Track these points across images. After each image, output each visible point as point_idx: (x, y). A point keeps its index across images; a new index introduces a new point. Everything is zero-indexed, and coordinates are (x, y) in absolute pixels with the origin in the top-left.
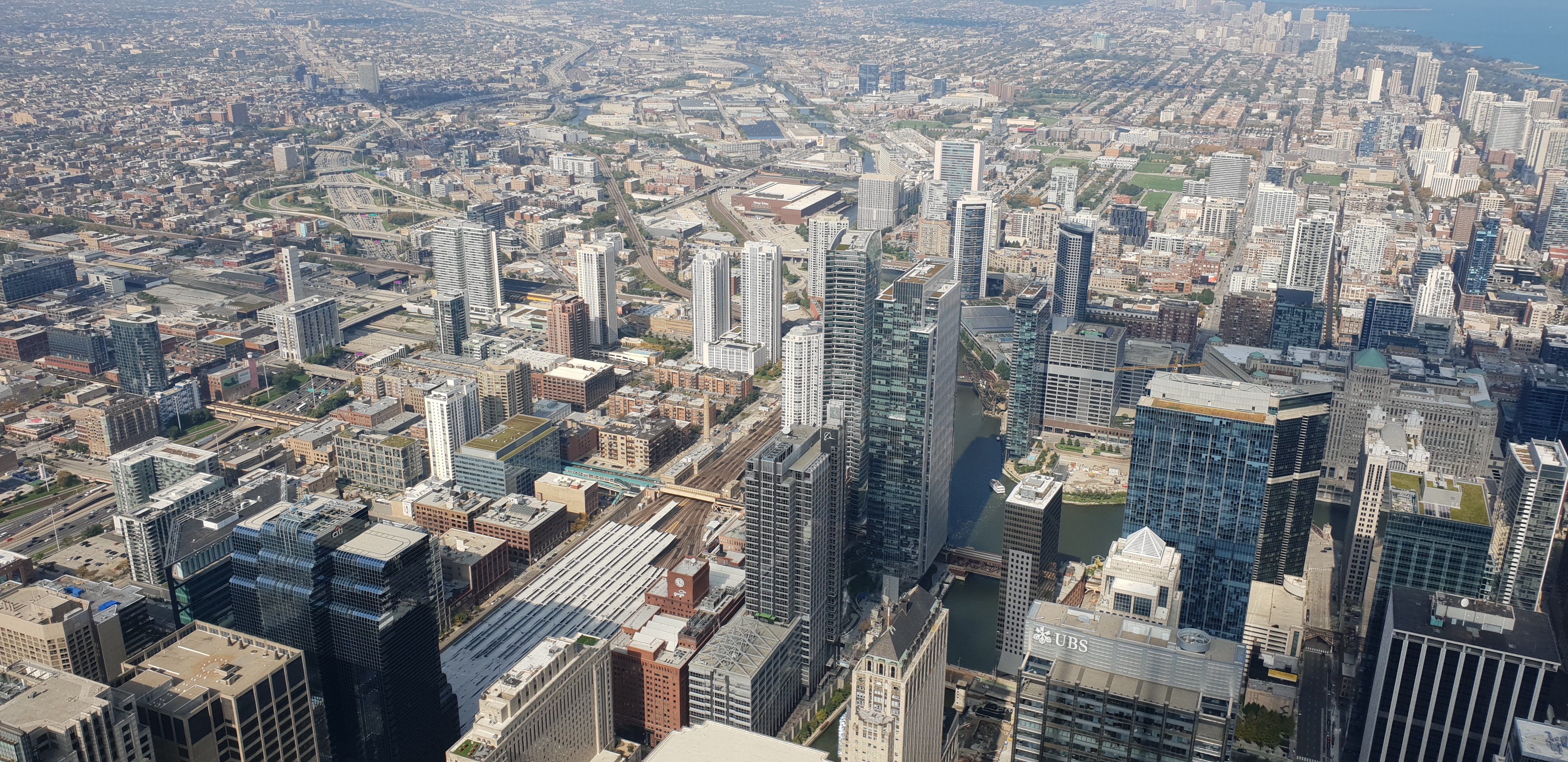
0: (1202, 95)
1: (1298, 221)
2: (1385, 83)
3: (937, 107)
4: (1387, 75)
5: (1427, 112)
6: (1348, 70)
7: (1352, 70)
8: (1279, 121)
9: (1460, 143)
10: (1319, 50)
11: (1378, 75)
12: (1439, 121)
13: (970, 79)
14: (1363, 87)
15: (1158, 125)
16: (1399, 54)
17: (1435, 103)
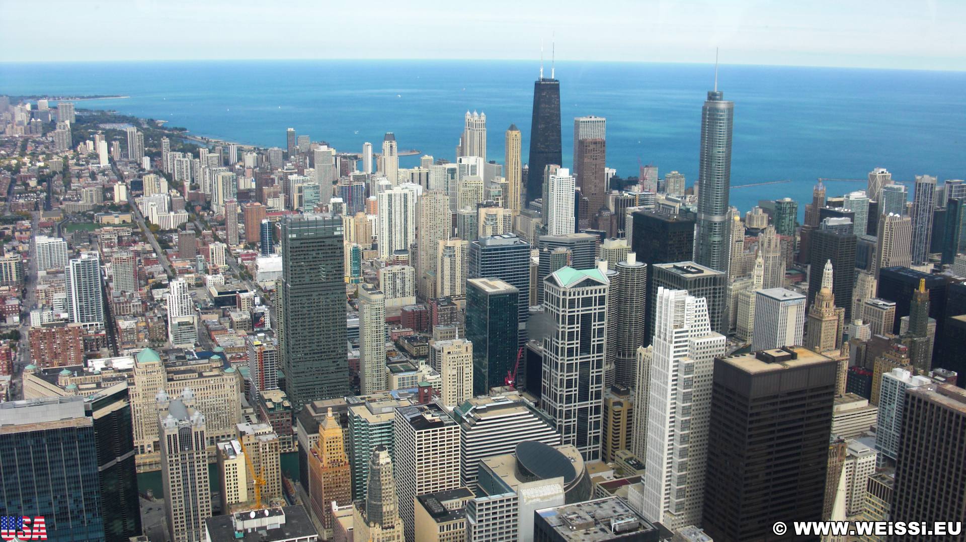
1: (71, 261)
2: (109, 152)
4: (110, 145)
5: (144, 170)
6: (82, 144)
7: (85, 144)
8: (39, 187)
9: (169, 189)
10: (58, 130)
11: (102, 146)
12: (152, 176)
14: (95, 156)
16: (114, 130)
17: (146, 162)
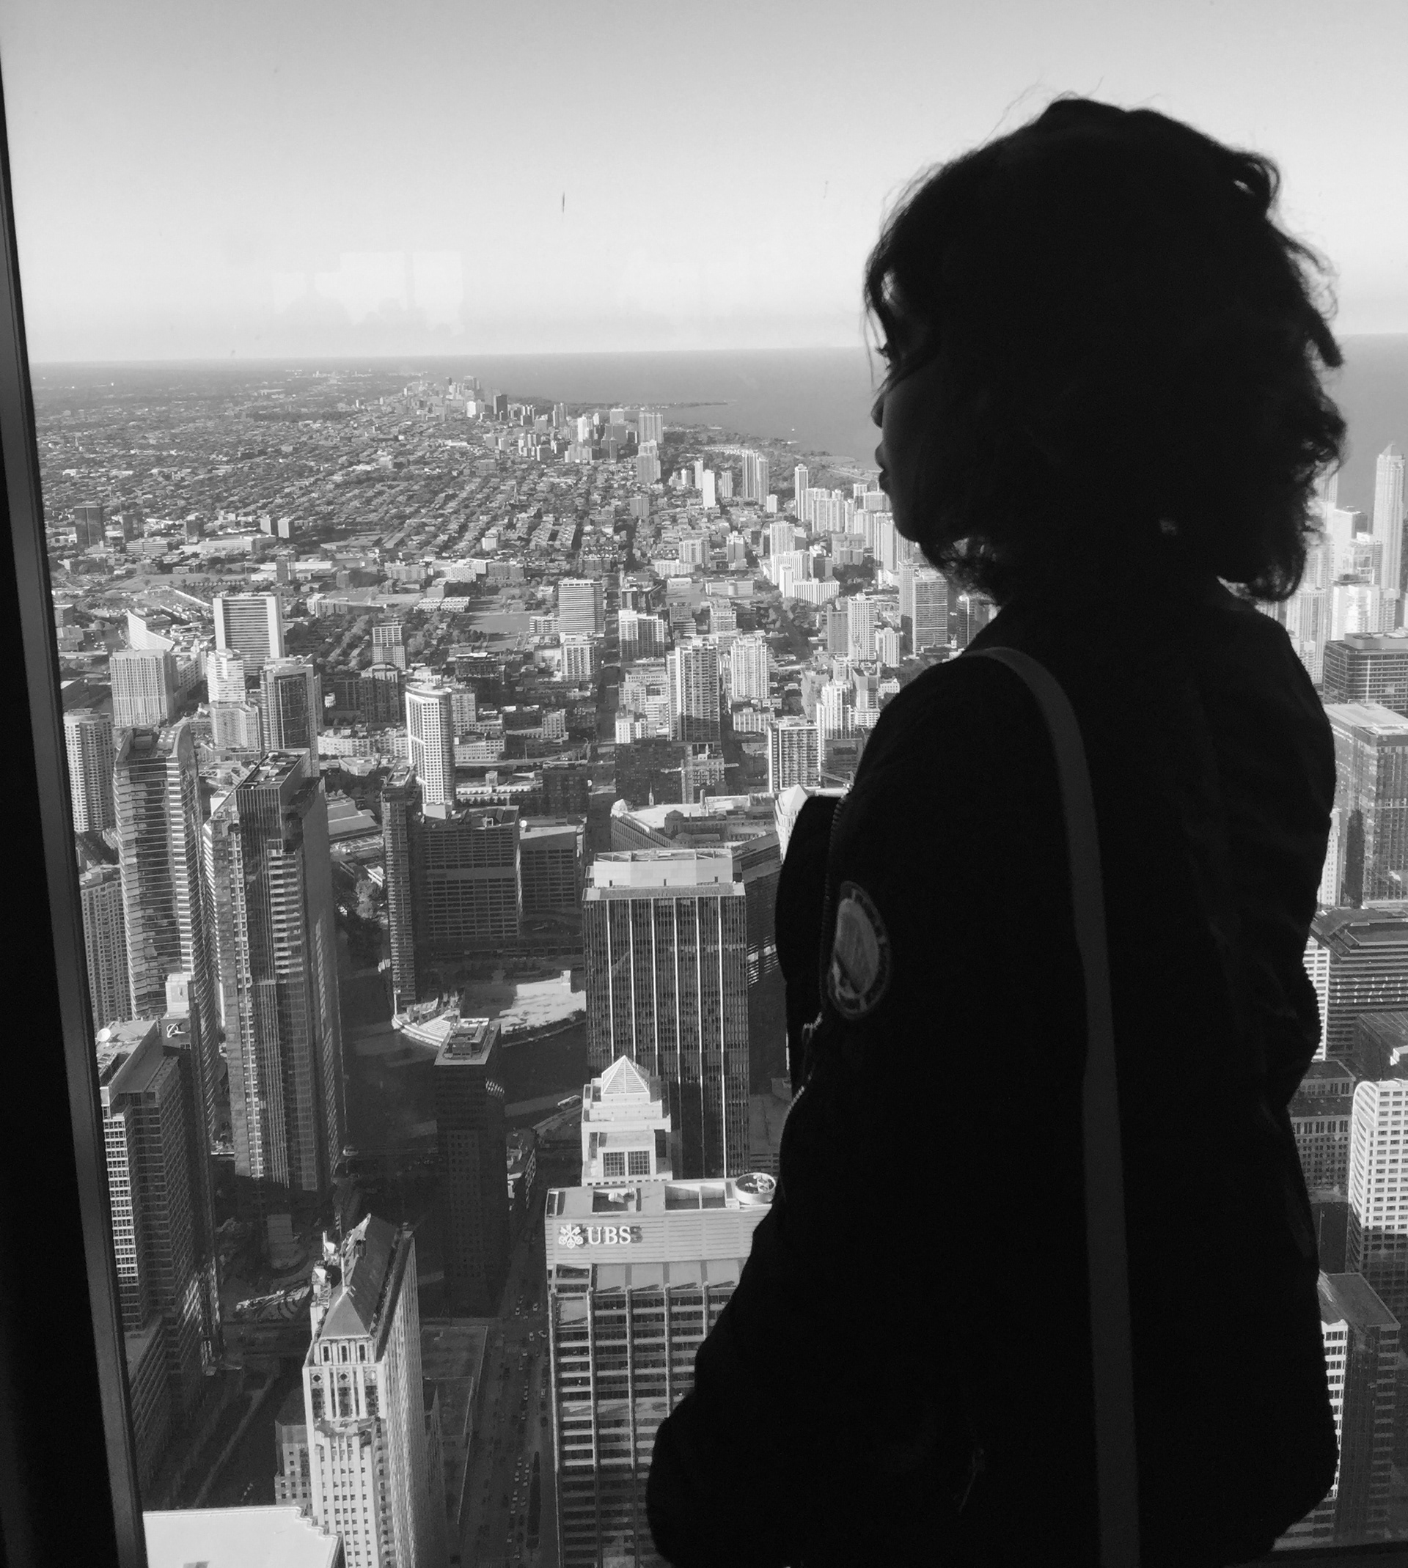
0: (524, 515)
2: (717, 487)
3: (195, 555)
4: (718, 476)
5: (768, 515)
6: (674, 474)
7: (679, 475)
11: (706, 479)
13: (232, 517)
15: (481, 554)
16: (724, 455)
